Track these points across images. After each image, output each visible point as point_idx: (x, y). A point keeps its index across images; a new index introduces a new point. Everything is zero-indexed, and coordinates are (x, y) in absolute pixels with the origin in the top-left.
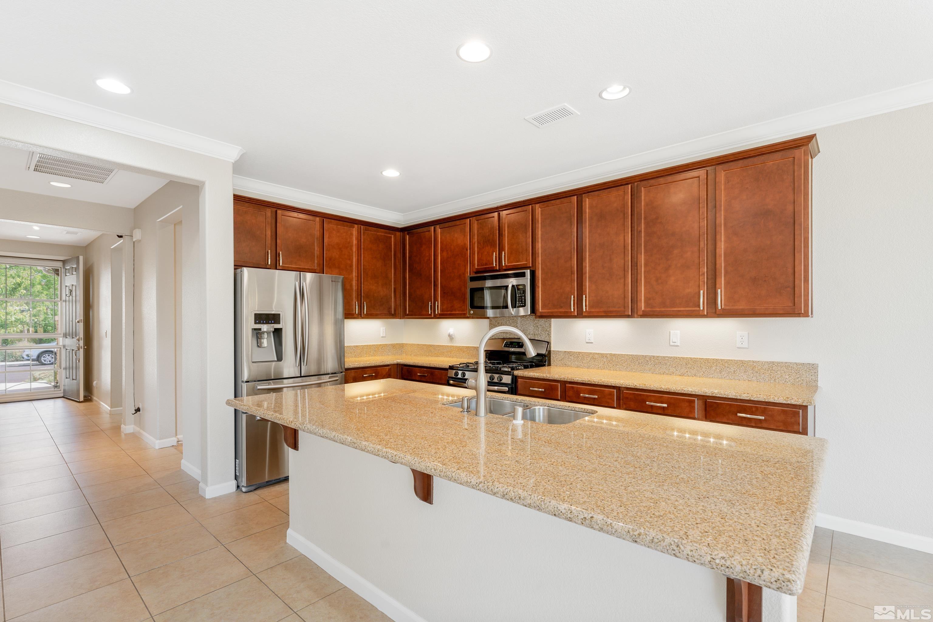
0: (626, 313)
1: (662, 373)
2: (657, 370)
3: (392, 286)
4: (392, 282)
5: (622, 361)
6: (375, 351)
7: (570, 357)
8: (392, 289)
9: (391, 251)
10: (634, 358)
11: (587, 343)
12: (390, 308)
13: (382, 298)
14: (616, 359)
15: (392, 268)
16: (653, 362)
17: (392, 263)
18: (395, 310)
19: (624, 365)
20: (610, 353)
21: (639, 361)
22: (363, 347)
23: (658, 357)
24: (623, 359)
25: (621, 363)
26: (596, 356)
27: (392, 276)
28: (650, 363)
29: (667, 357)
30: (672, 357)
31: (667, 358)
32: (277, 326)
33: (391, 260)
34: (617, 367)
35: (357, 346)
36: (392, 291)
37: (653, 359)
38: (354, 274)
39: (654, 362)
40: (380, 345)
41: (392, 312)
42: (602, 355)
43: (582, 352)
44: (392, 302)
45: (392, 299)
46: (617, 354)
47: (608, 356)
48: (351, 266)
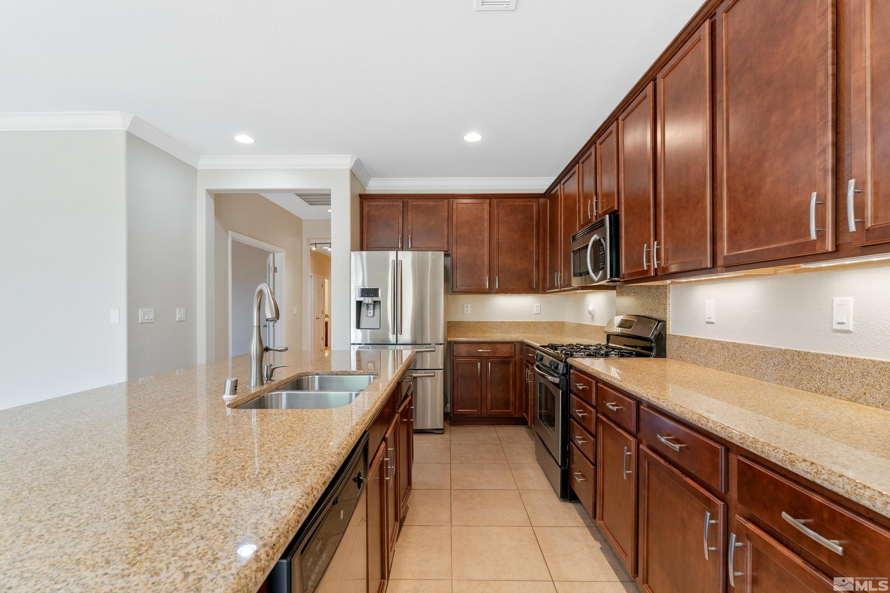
0: (703, 266)
1: (814, 389)
2: (805, 382)
3: (533, 258)
4: (533, 253)
5: (749, 358)
6: (526, 328)
7: (686, 346)
8: (533, 261)
9: (533, 221)
10: (766, 354)
11: (708, 323)
12: (531, 282)
13: (520, 272)
14: (741, 352)
15: (533, 238)
16: (797, 363)
17: (533, 233)
18: (538, 284)
19: (752, 365)
20: (732, 341)
21: (774, 359)
22: (511, 323)
23: (806, 354)
24: (750, 354)
25: (747, 362)
26: (715, 345)
27: (533, 247)
28: (793, 366)
29: (823, 355)
30: (833, 356)
31: (823, 358)
32: (375, 299)
33: (533, 230)
34: (743, 367)
35: (503, 322)
36: (534, 264)
37: (798, 359)
38: (486, 249)
39: (799, 364)
40: (533, 322)
41: (533, 286)
42: (724, 346)
43: (699, 339)
44: (533, 275)
45: (533, 272)
46: (742, 344)
47: (730, 347)
48: (482, 241)
